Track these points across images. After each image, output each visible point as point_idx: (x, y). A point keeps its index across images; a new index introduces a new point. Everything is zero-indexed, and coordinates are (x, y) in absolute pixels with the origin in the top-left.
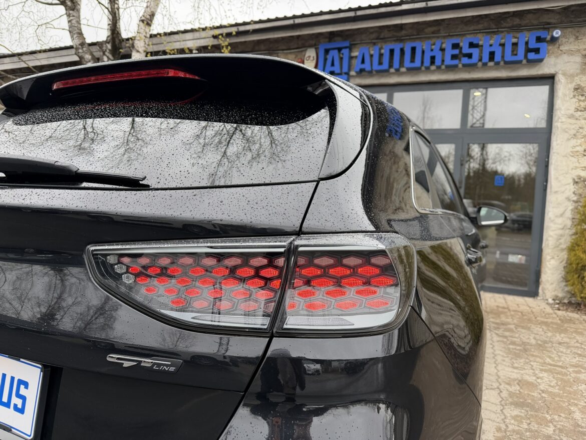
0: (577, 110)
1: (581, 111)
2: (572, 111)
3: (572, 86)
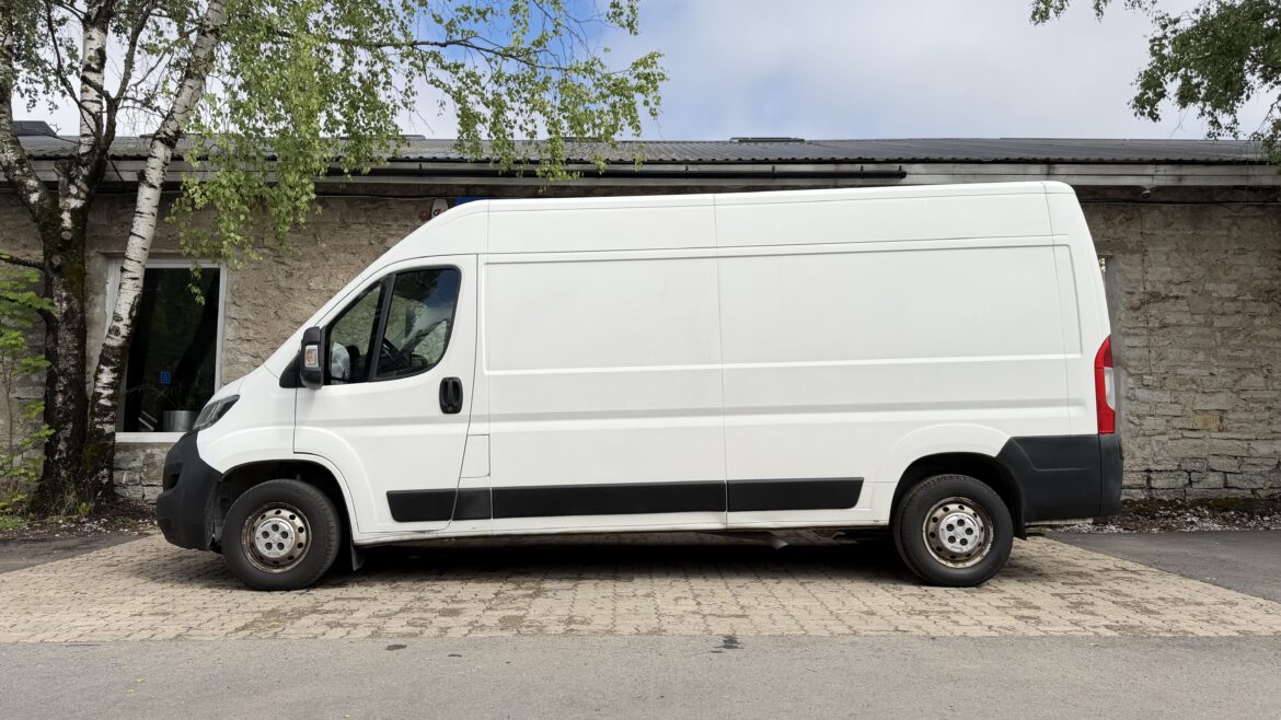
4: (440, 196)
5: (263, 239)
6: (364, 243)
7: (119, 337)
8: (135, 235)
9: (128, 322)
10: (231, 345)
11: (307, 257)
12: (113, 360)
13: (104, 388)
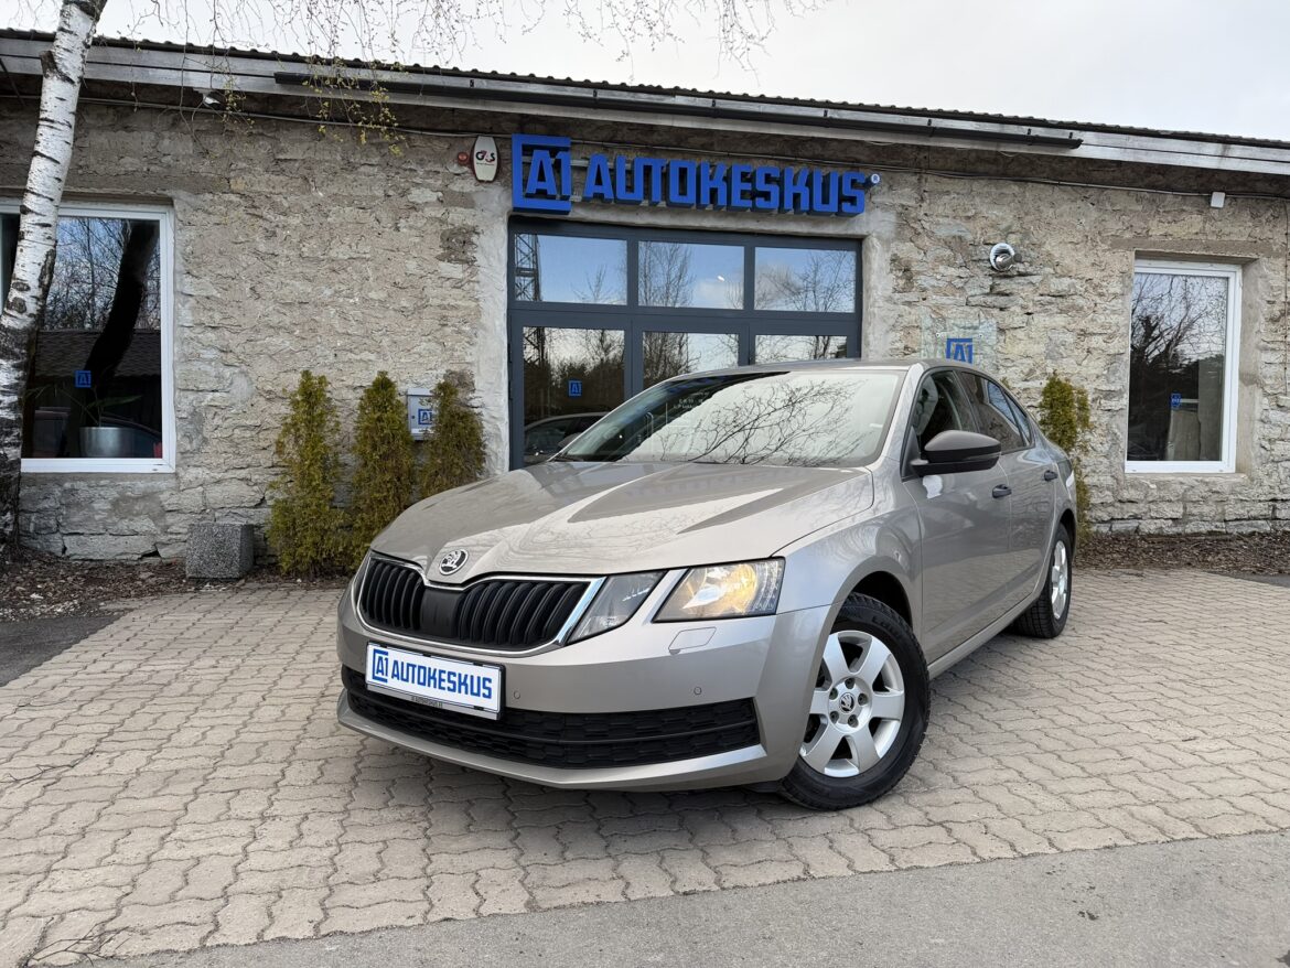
0: (895, 291)
1: (899, 292)
2: (889, 293)
3: (888, 256)
4: (484, 133)
5: (228, 180)
6: (377, 193)
7: (24, 316)
8: (43, 156)
9: (38, 292)
10: (187, 333)
11: (295, 209)
12: (17, 350)
13: (4, 393)
